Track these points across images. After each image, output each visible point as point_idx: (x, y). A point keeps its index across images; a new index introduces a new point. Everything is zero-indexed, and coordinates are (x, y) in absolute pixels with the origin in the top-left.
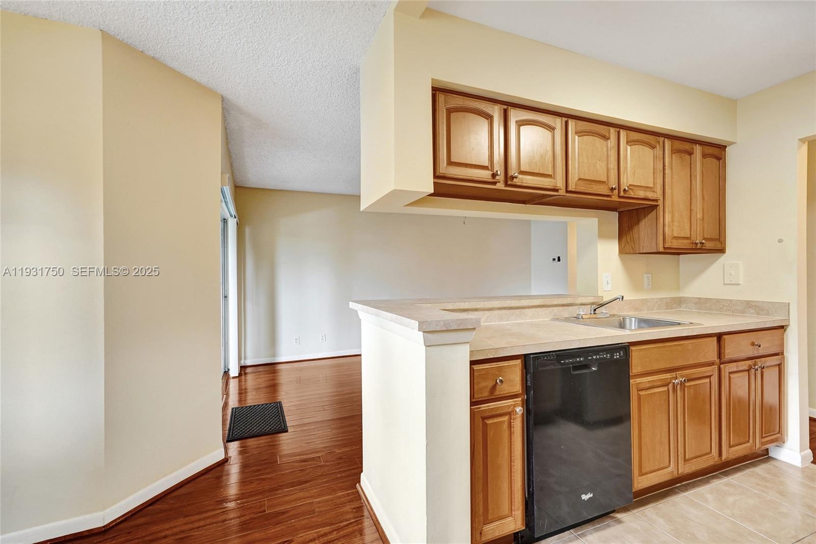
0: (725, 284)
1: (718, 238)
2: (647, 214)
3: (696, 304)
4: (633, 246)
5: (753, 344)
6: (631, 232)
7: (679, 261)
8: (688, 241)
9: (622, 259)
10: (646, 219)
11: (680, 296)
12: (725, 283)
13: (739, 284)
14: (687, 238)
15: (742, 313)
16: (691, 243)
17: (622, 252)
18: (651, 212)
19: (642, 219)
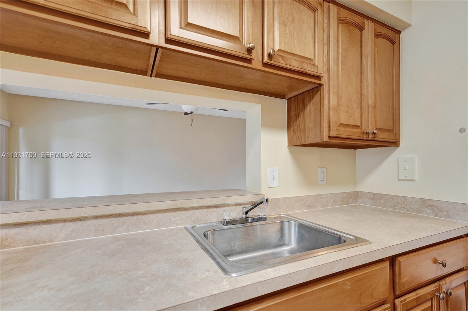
0: (399, 180)
1: (392, 129)
2: (311, 97)
3: (371, 199)
4: (300, 137)
5: (435, 261)
6: (298, 120)
7: (355, 156)
8: (358, 130)
9: (291, 152)
10: (311, 103)
11: (357, 190)
12: (399, 178)
13: (414, 180)
14: (357, 127)
15: (418, 212)
16: (361, 133)
17: (291, 144)
18: (316, 94)
19: (307, 104)
